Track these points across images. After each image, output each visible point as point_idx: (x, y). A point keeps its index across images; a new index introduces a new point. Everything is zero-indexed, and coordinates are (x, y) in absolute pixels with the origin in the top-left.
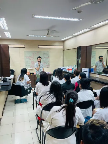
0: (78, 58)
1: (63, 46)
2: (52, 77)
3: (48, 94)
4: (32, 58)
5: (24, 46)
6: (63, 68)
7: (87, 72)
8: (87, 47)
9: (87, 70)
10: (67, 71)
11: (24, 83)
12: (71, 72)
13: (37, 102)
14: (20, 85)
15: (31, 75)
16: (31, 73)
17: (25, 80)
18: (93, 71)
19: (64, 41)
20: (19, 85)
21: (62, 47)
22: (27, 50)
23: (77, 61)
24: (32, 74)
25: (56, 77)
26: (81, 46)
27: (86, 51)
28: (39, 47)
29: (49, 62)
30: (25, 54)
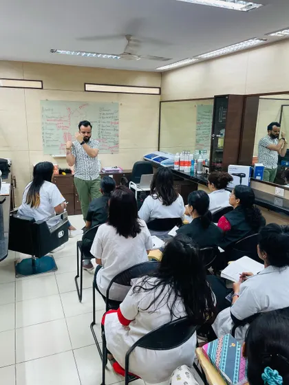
0: (213, 133)
1: (160, 88)
2: (132, 186)
3: (156, 287)
4: (65, 124)
5: (39, 85)
6: (160, 154)
7: (244, 176)
8: (247, 99)
9: (245, 169)
10: (176, 169)
11: (45, 211)
12: (186, 170)
13: (95, 285)
14: (34, 220)
15: (64, 177)
16: (63, 171)
17: (50, 200)
18: (261, 175)
19: (162, 74)
20: (30, 219)
21: (157, 91)
22: (51, 98)
23: (212, 141)
24: (64, 174)
25: (155, 195)
26: (228, 95)
27: (240, 112)
28: (89, 87)
29: (118, 136)
30: (43, 110)
